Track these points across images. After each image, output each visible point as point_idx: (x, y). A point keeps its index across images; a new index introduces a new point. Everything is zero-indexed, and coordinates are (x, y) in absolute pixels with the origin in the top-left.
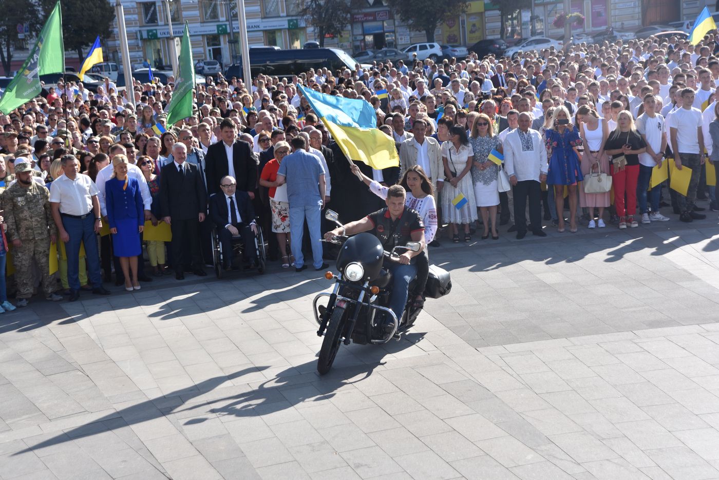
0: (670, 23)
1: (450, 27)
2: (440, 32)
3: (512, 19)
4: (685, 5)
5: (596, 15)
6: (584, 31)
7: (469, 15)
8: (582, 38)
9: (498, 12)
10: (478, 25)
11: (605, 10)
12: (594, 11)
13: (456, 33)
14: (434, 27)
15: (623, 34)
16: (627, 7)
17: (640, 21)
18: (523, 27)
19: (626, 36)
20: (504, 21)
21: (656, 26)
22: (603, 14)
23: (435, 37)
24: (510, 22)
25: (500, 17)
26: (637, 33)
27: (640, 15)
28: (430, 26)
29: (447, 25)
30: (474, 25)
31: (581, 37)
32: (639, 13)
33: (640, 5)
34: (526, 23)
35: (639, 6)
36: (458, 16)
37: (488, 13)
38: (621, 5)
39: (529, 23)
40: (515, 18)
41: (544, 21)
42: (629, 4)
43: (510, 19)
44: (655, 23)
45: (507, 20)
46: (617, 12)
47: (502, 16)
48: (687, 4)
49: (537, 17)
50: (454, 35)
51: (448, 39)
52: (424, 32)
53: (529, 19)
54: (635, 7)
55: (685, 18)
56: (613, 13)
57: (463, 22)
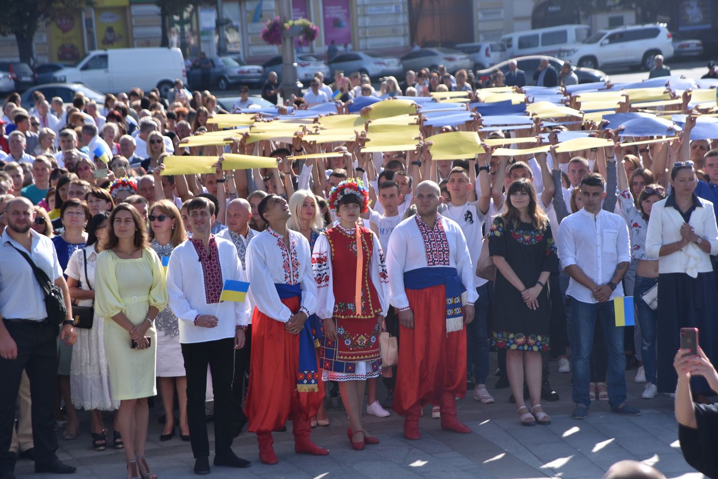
0: (458, 46)
1: (65, 31)
2: (45, 39)
3: (182, 22)
4: (480, 16)
5: (332, 24)
6: (312, 51)
7: (100, 10)
8: (308, 64)
9: (155, 9)
10: (118, 29)
11: (348, 15)
12: (327, 16)
13: (76, 42)
14: (33, 28)
15: (380, 60)
16: (384, 12)
17: (408, 40)
18: (203, 38)
19: (384, 64)
20: (167, 25)
21: (434, 50)
22: (344, 23)
23: (34, 48)
24: (178, 27)
25: (160, 18)
26: (403, 59)
27: (407, 28)
28: (25, 27)
29: (59, 26)
30: (110, 30)
31: (306, 62)
32: (404, 24)
33: (406, 10)
34: (207, 32)
35: (404, 13)
36: (79, 11)
37: (136, 9)
38: (374, 8)
39: (214, 32)
40: (189, 21)
41: (240, 30)
42: (386, 8)
43: (179, 23)
44: (433, 44)
45: (173, 23)
46: (368, 21)
47: (164, 14)
48: (484, 14)
49: (228, 21)
50: (73, 47)
51: (60, 53)
52: (13, 37)
53: (213, 24)
54: (397, 13)
55: (481, 37)
56: (360, 21)
57: (89, 23)
